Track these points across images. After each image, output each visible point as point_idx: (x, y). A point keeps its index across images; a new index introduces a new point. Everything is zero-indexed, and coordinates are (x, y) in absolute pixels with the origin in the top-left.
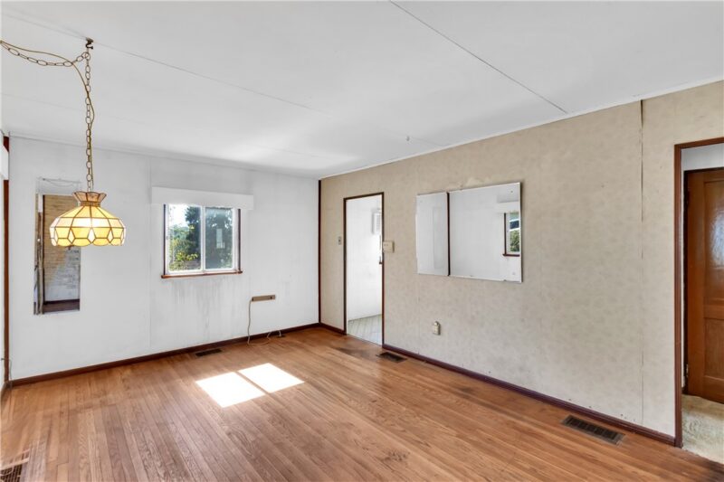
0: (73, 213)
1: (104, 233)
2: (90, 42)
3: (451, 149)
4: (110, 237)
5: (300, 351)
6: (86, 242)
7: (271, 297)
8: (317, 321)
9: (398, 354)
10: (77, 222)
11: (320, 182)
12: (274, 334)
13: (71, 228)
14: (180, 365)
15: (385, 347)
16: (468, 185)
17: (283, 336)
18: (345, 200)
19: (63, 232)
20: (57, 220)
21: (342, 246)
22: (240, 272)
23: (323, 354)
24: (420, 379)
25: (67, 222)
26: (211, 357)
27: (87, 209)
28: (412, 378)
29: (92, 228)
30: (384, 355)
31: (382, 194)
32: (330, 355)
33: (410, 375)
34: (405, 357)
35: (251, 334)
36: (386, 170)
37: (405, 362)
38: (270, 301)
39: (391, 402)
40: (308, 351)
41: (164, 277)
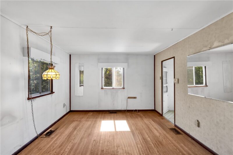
0: (47, 71)
1: (55, 76)
2: (51, 27)
3: (204, 29)
4: (56, 77)
5: (139, 119)
6: (55, 78)
7: (135, 98)
8: (154, 109)
9: (179, 131)
10: (49, 73)
11: (155, 56)
12: (136, 111)
13: (47, 75)
14: (103, 115)
15: (176, 126)
16: (214, 46)
17: (138, 112)
18: (162, 62)
19: (45, 76)
20: (44, 73)
21: (161, 80)
22: (124, 88)
23: (146, 122)
24: (182, 147)
25: (46, 73)
26: (113, 115)
27: (51, 70)
28: (177, 145)
29: (52, 75)
30: (172, 129)
31: (174, 57)
32: (149, 123)
33: (178, 143)
34: (182, 133)
35: (127, 109)
36: (175, 47)
37: (181, 135)
38: (134, 99)
39: (157, 152)
40: (142, 119)
41: (102, 88)
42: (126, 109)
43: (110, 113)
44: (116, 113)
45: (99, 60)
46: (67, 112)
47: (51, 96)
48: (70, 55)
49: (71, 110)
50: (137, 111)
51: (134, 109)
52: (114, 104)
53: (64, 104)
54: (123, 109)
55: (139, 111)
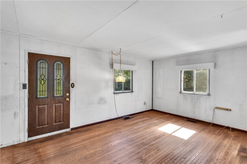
7: (227, 110)
17: (232, 131)
22: (209, 95)
35: (213, 122)
41: (181, 92)
42: (211, 122)
43: (188, 121)
44: (195, 122)
45: (178, 63)
46: (146, 110)
47: (131, 94)
48: (153, 62)
49: (153, 109)
50: (230, 130)
51: (227, 125)
52: (194, 112)
53: (145, 102)
54: (207, 121)
55: (234, 130)
